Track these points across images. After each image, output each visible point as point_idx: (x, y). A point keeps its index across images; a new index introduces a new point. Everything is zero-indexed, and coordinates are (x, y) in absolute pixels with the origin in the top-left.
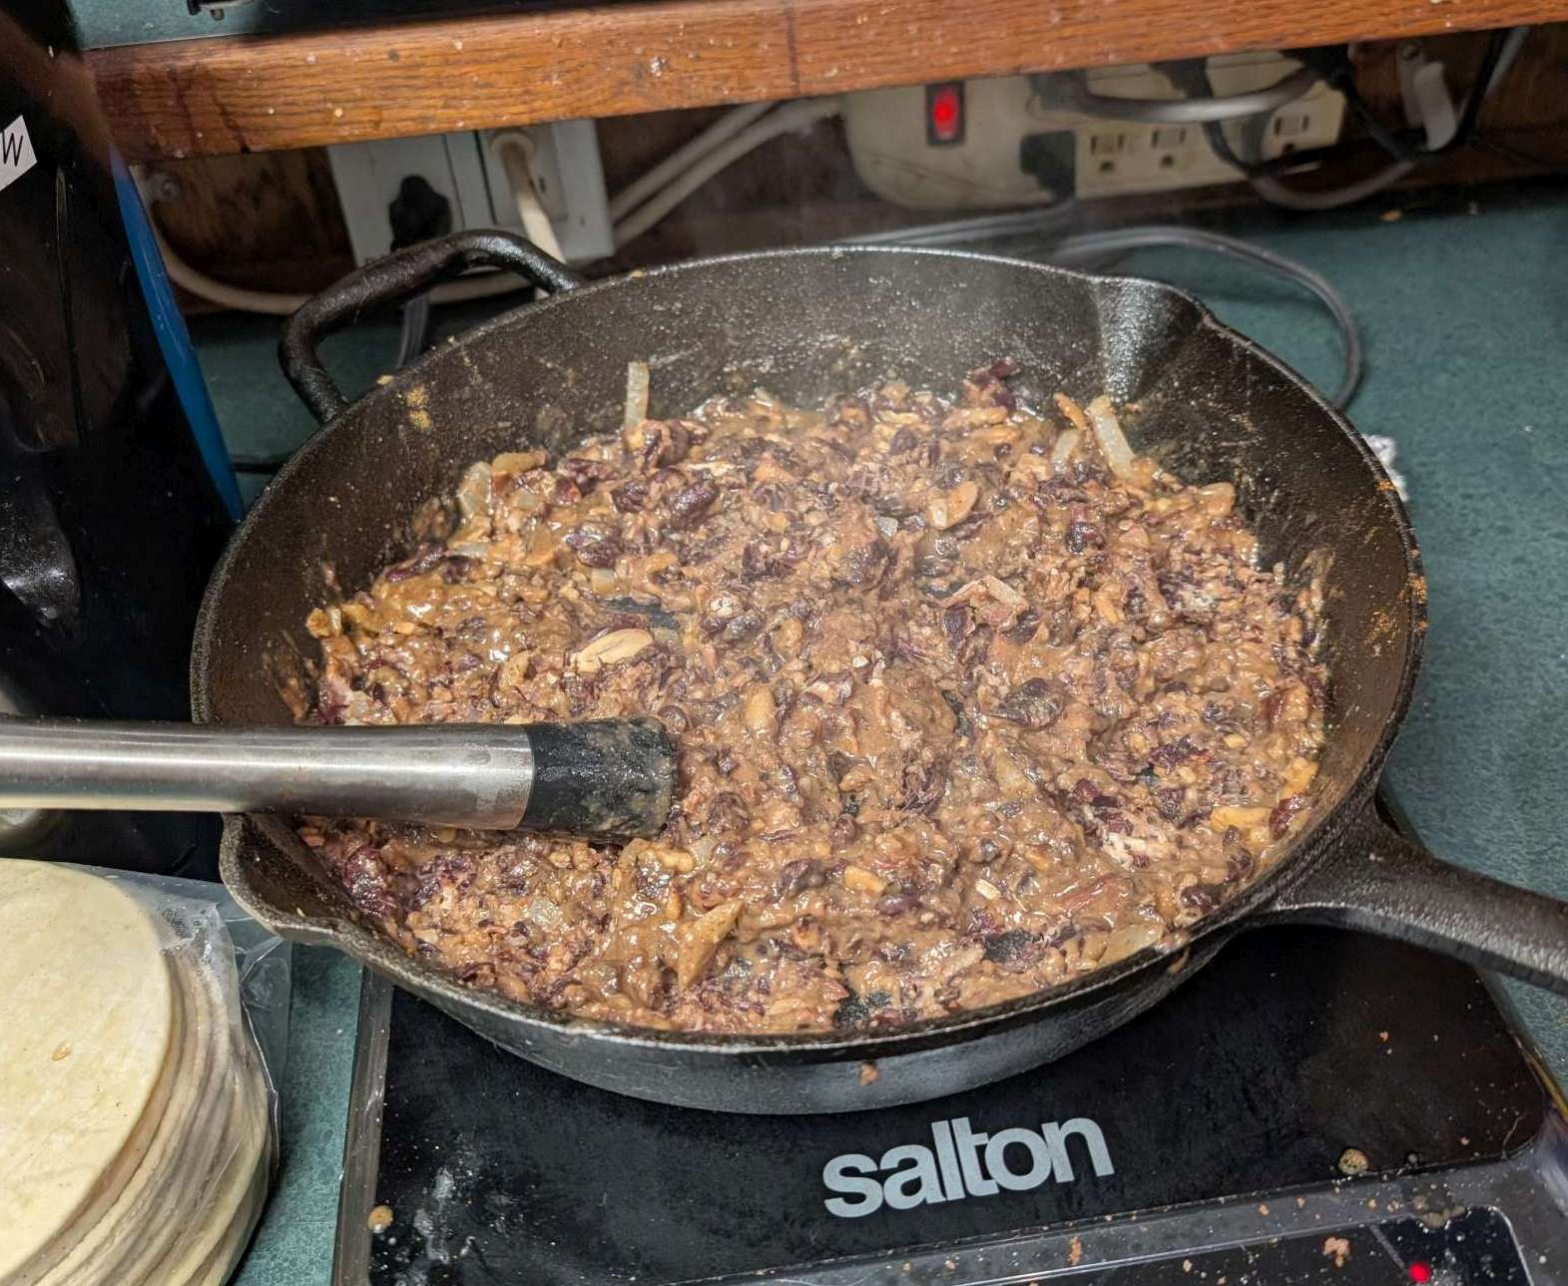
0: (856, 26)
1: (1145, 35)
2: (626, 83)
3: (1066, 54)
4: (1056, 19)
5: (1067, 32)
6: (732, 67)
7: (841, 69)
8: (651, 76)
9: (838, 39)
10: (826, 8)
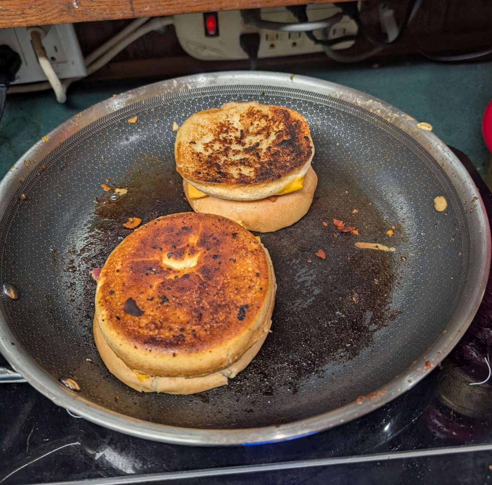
2: (64, 11)
6: (106, 5)
7: (151, 7)
8: (74, 8)
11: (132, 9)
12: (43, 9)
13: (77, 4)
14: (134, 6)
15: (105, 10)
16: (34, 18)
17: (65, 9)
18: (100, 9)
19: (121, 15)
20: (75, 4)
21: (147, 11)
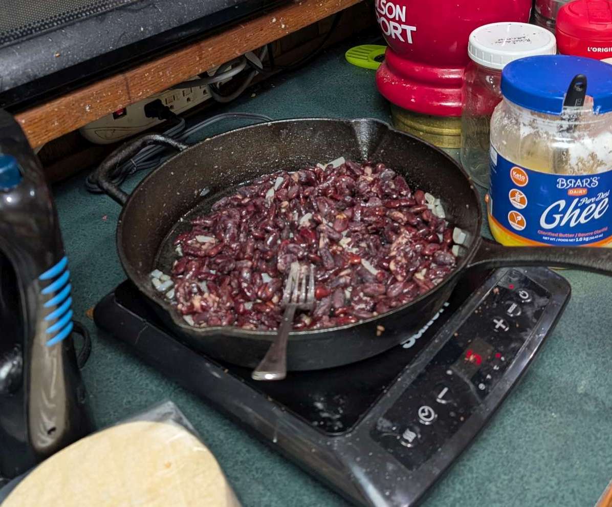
0: (146, 77)
1: (220, 57)
2: (79, 117)
3: (202, 68)
4: (198, 59)
5: (201, 62)
6: (111, 101)
7: (143, 92)
8: (86, 112)
9: (141, 83)
10: (136, 74)
11: (130, 98)
12: (64, 121)
13: (90, 109)
14: (131, 95)
15: (109, 106)
16: (54, 133)
17: (80, 114)
18: (106, 106)
19: (122, 106)
20: (87, 108)
21: (140, 96)
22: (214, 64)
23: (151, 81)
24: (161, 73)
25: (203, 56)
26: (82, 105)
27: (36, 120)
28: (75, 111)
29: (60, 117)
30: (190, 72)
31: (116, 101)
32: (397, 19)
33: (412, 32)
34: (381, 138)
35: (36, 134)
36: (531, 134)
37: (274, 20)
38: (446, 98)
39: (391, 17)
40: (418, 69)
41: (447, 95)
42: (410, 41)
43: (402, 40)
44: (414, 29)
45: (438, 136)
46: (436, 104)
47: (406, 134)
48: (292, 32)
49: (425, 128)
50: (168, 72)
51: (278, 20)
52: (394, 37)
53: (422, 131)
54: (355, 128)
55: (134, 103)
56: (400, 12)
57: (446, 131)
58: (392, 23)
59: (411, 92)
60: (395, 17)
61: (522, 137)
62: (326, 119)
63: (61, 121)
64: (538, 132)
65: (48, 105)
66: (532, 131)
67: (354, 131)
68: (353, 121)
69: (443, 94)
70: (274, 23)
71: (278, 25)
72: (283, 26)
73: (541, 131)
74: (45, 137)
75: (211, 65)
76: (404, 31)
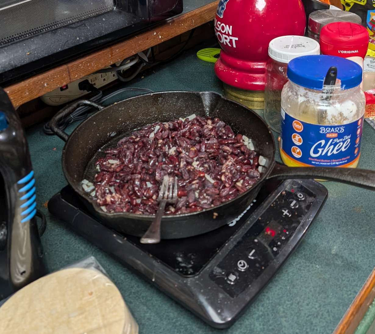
0: (80, 66)
2: (40, 90)
3: (112, 61)
4: (110, 56)
5: (112, 58)
6: (59, 81)
7: (78, 75)
8: (45, 87)
9: (77, 70)
10: (74, 65)
11: (70, 79)
12: (31, 92)
13: (47, 85)
14: (71, 77)
15: (58, 83)
16: (26, 99)
17: (40, 88)
18: (56, 83)
19: (65, 83)
20: (46, 84)
21: (76, 78)
22: (120, 59)
23: (83, 69)
24: (89, 64)
25: (113, 54)
26: (42, 83)
27: (16, 91)
28: (38, 86)
29: (29, 89)
30: (105, 63)
31: (62, 81)
32: (227, 33)
33: (236, 41)
34: (217, 103)
35: (16, 99)
36: (304, 101)
37: (155, 34)
38: (256, 80)
39: (223, 32)
40: (239, 63)
41: (256, 78)
42: (234, 46)
43: (230, 45)
44: (237, 39)
45: (251, 102)
46: (249, 83)
47: (232, 101)
48: (165, 40)
49: (243, 97)
50: (93, 64)
51: (157, 33)
52: (225, 43)
53: (242, 99)
54: (202, 97)
55: (73, 82)
56: (228, 29)
57: (256, 99)
58: (224, 36)
59: (235, 76)
60: (226, 32)
61: (299, 103)
62: (185, 92)
63: (30, 92)
64: (309, 100)
65: (23, 82)
66: (305, 99)
67: (201, 99)
68: (201, 93)
69: (254, 77)
70: (155, 35)
71: (157, 36)
72: (160, 37)
73: (310, 99)
74: (21, 101)
75: (118, 60)
76: (231, 41)
